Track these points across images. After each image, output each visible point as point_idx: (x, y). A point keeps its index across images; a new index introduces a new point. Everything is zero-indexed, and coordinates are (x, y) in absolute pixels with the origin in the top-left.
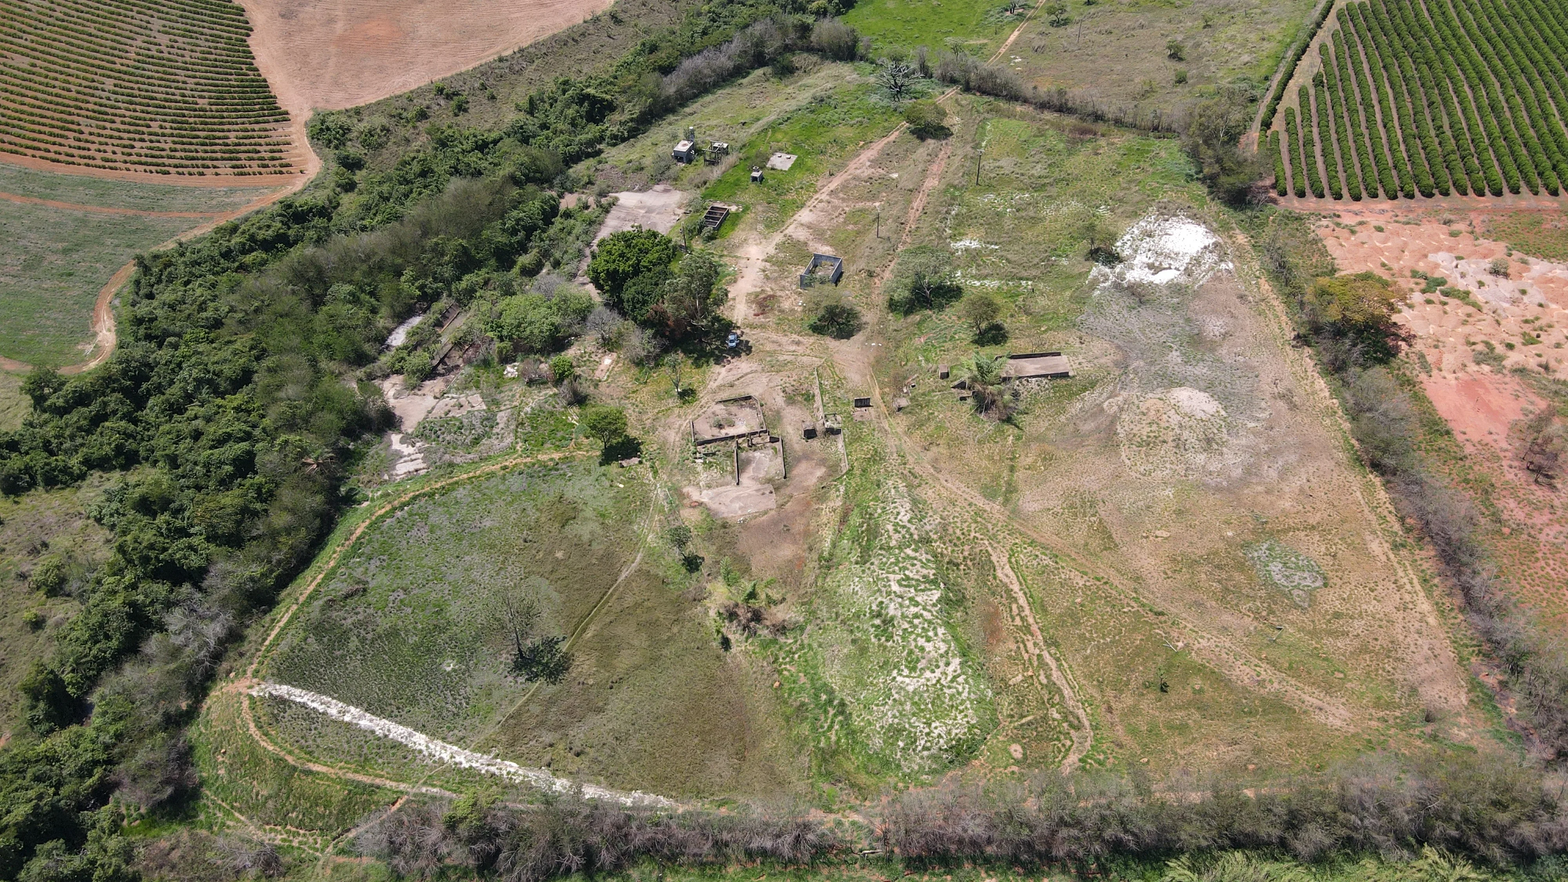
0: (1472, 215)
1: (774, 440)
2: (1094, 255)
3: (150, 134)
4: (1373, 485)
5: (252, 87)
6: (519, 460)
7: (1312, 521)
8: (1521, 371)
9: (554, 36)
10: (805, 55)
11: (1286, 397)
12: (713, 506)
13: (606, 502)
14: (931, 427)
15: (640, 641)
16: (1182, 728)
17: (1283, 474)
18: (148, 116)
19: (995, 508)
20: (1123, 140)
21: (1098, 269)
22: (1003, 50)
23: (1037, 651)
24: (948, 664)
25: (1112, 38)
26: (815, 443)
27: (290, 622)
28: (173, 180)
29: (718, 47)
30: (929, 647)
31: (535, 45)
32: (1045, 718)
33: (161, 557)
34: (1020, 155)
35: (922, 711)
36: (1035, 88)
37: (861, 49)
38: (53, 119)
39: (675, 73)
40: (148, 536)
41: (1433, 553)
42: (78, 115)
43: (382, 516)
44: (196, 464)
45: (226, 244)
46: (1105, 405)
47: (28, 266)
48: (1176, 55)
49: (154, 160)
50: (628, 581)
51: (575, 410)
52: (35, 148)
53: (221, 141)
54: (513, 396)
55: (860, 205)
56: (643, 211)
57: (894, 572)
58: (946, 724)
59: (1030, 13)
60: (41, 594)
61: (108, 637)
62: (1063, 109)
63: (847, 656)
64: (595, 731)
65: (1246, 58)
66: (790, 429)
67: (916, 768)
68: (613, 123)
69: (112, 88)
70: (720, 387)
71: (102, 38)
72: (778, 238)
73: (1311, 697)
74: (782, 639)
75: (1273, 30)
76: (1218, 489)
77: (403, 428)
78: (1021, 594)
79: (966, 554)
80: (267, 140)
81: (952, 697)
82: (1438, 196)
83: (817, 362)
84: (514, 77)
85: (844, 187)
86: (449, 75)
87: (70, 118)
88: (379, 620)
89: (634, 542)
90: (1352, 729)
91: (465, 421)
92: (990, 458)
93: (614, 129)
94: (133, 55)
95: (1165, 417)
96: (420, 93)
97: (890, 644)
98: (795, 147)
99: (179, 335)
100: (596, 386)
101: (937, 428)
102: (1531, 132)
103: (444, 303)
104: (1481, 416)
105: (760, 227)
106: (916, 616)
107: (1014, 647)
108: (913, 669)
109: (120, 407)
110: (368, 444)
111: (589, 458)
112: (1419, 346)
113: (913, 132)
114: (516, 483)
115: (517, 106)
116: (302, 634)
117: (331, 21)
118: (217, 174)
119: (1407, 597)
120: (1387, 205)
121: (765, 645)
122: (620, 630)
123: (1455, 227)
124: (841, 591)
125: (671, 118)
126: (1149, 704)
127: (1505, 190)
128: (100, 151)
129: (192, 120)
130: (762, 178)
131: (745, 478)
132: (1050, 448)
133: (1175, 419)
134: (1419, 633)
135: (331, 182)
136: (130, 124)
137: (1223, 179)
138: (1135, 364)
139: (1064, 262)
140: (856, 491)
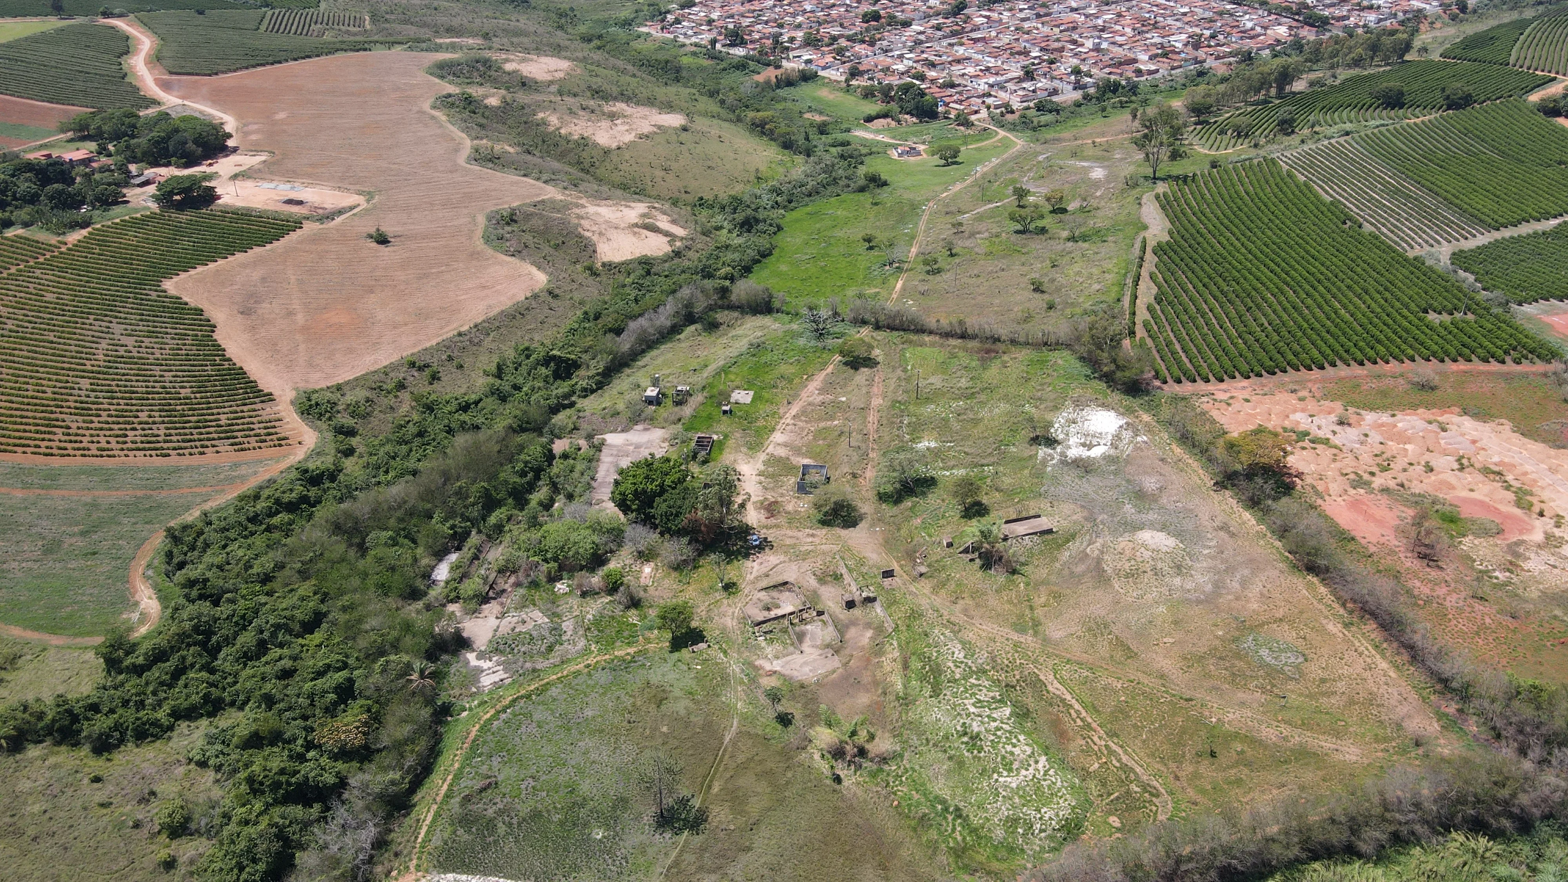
0: (1310, 385)
1: (820, 613)
2: (1035, 440)
3: (140, 423)
4: (1313, 583)
5: (230, 375)
6: (599, 658)
7: (1279, 614)
8: (1385, 490)
9: (503, 311)
10: (726, 312)
11: (1224, 528)
12: (787, 672)
13: (689, 682)
14: (952, 586)
15: (762, 787)
16: (1239, 782)
17: (1244, 583)
18: (134, 408)
19: (1028, 639)
20: (1024, 354)
21: (1043, 451)
22: (895, 296)
23: (1103, 743)
24: (1037, 762)
25: (981, 280)
26: (857, 612)
27: (434, 820)
28: (174, 460)
29: (655, 309)
30: (1017, 751)
31: (488, 321)
32: (1128, 793)
33: (293, 780)
34: (943, 373)
35: (1029, 801)
36: (938, 321)
37: (776, 304)
38: (35, 418)
39: (625, 333)
40: (275, 764)
41: (1375, 626)
42: (61, 413)
43: (489, 720)
44: (298, 696)
45: (252, 509)
46: (1088, 550)
47: (48, 551)
48: (1038, 289)
49: (152, 445)
50: (734, 743)
51: (633, 612)
52: (24, 446)
53: (214, 424)
54: (571, 608)
55: (822, 425)
56: (631, 448)
57: (966, 698)
58: (1053, 809)
59: (906, 266)
60: (164, 838)
61: (254, 861)
62: (963, 336)
63: (948, 771)
64: (751, 867)
65: (1096, 286)
66: (830, 604)
67: (1038, 849)
68: (582, 378)
69: (89, 387)
70: (757, 578)
71: (64, 344)
72: (763, 457)
73: (1326, 743)
74: (886, 768)
75: (1108, 265)
76: (1199, 602)
77: (475, 646)
78: (1074, 701)
79: (1018, 677)
80: (259, 418)
81: (1049, 787)
82: (1279, 373)
83: (836, 548)
84: (475, 348)
85: (803, 412)
86: (416, 350)
87: (53, 416)
88: (519, 807)
89: (727, 711)
90: (1366, 761)
91: (535, 633)
92: (1010, 602)
93: (584, 383)
94: (101, 357)
95: (1138, 554)
96: (393, 367)
97: (982, 754)
98: (749, 385)
99: (236, 590)
100: (645, 590)
101: (957, 585)
102: (1329, 323)
103: (474, 539)
104: (1372, 524)
105: (744, 449)
106: (998, 729)
107: (1083, 742)
108: (1010, 770)
109: (199, 659)
110: (447, 664)
111: (661, 649)
112: (1309, 480)
113: (846, 364)
114: (603, 677)
115: (485, 371)
116: (450, 829)
117: (290, 314)
118: (218, 452)
119: (1369, 660)
120: (1245, 383)
121: (873, 775)
122: (741, 782)
123: (1301, 394)
124: (924, 720)
125: (627, 371)
126: (1205, 768)
127: (1326, 365)
128: (93, 442)
129: (178, 408)
130: (731, 411)
131: (806, 646)
132: (1056, 588)
133: (1147, 554)
134: (1387, 684)
135: (331, 449)
136: (117, 416)
137: (1119, 374)
138: (1101, 518)
139: (1013, 449)
140: (908, 643)
